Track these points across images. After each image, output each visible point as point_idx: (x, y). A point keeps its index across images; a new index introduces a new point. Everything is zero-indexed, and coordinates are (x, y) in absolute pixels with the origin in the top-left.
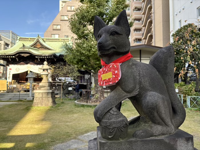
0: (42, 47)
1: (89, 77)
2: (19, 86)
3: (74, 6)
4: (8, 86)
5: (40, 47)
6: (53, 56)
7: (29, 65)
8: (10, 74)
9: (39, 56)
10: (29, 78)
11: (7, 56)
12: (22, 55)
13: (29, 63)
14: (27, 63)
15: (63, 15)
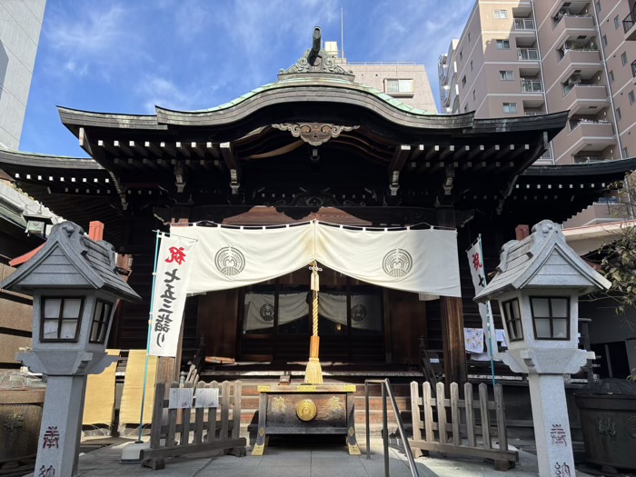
4: (161, 401)
8: (168, 295)
13: (315, 210)
14: (298, 214)
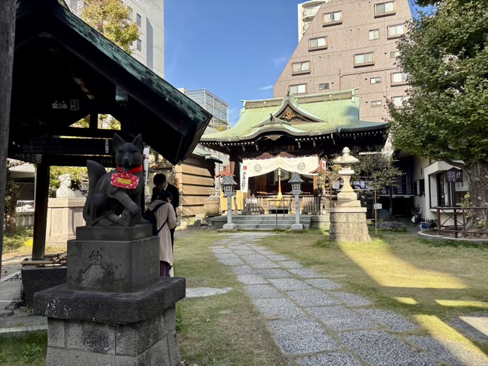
0: (295, 117)
1: (457, 176)
2: (262, 202)
3: (339, 11)
4: (245, 202)
5: (292, 118)
6: (334, 134)
7: (279, 158)
8: (244, 178)
9: (302, 137)
10: (294, 183)
11: (241, 141)
12: (269, 137)
13: (279, 153)
14: (275, 155)
15: (314, 37)
